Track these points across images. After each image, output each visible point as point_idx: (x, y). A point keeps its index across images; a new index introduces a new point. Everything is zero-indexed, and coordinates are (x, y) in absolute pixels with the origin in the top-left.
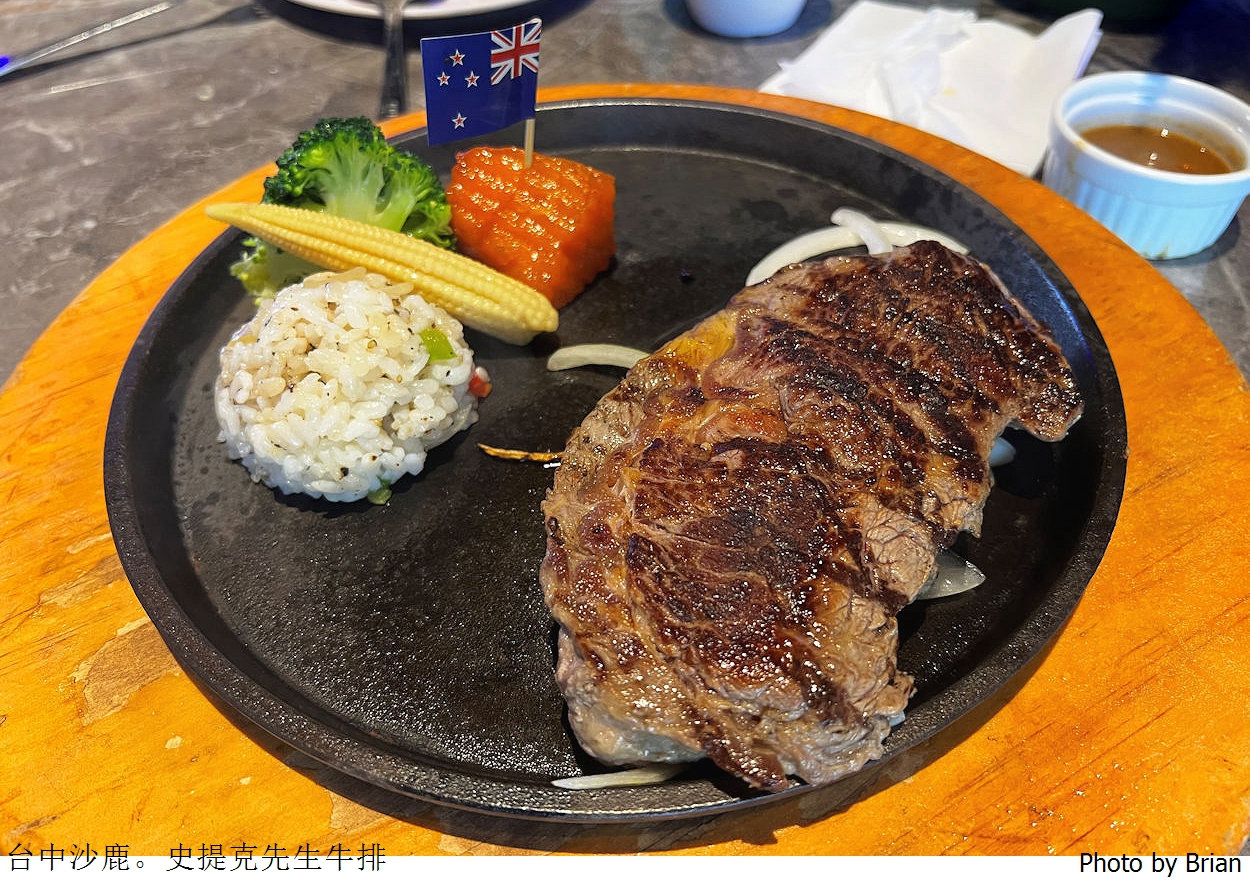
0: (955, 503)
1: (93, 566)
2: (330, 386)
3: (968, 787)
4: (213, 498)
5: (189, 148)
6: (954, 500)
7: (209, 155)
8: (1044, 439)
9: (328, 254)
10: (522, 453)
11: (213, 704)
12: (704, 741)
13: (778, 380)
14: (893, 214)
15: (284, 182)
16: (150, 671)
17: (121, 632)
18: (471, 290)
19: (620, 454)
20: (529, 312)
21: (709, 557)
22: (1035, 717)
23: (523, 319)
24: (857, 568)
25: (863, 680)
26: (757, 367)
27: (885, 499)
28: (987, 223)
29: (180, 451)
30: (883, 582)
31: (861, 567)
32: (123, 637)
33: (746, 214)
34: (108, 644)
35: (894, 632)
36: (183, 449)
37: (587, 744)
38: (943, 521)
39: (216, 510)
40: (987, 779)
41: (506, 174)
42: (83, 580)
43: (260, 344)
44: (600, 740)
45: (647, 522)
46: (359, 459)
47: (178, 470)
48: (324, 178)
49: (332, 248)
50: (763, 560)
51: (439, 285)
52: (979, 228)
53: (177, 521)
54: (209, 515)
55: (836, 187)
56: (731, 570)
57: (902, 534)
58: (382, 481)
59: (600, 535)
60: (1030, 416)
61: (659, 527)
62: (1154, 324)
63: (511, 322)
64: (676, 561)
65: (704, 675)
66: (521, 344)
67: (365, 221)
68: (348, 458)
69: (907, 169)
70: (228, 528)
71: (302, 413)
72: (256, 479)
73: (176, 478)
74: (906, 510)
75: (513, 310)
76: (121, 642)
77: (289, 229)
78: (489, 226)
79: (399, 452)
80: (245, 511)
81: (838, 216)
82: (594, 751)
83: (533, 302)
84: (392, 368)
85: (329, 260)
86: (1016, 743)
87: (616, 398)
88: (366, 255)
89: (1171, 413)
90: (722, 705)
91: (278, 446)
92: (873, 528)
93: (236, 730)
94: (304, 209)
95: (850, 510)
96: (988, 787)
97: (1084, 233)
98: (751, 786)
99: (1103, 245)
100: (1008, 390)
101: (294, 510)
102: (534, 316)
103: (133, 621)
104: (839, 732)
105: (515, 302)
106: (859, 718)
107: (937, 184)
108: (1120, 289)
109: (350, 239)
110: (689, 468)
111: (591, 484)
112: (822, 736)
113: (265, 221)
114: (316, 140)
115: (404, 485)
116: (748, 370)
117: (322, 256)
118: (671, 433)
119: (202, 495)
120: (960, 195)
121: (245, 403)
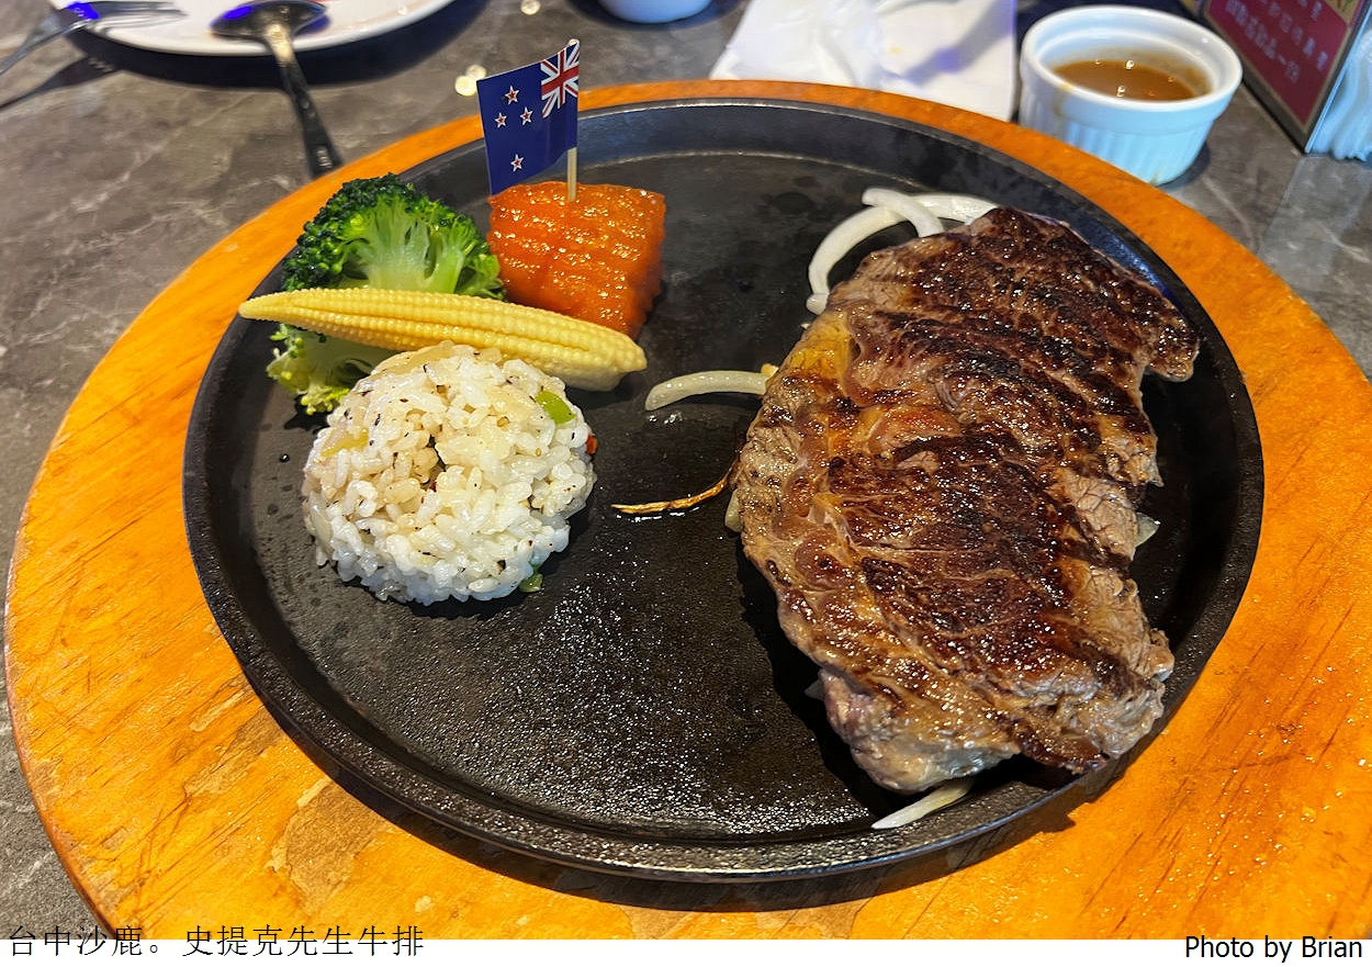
0: (1135, 458)
1: (232, 739)
2: (475, 475)
3: (1218, 723)
4: (341, 630)
5: (85, 239)
6: (1133, 455)
7: (111, 244)
8: (1178, 380)
9: (394, 333)
10: (662, 504)
11: (447, 851)
12: (1019, 741)
13: (929, 373)
14: (917, 186)
15: (316, 262)
16: (356, 836)
17: (302, 802)
18: (557, 343)
19: (798, 482)
20: (620, 354)
21: (953, 564)
22: (1246, 643)
23: (615, 363)
24: (1084, 541)
25: (1133, 645)
26: (900, 364)
27: (1077, 468)
28: (1022, 179)
29: (277, 586)
30: (1107, 548)
31: (1087, 539)
32: (307, 807)
33: (774, 210)
34: (293, 820)
35: (1135, 593)
36: (278, 583)
37: (890, 778)
38: (1130, 478)
39: (349, 643)
40: (1231, 711)
41: (549, 211)
42: (226, 757)
43: (376, 447)
44: (910, 770)
45: (869, 543)
46: (516, 548)
47: (283, 608)
48: (363, 250)
49: (400, 326)
50: (1004, 553)
51: (525, 345)
52: (1013, 185)
53: (314, 665)
54: (345, 649)
55: (849, 167)
56: (980, 571)
57: (1103, 499)
58: (533, 566)
59: (827, 566)
60: (1159, 360)
61: (884, 545)
62: (1193, 252)
63: (602, 368)
64: (921, 576)
65: (995, 679)
66: (609, 389)
67: (414, 289)
68: (505, 550)
69: (924, 138)
70: (374, 658)
71: (447, 511)
72: (382, 596)
73: (288, 618)
74: (1099, 476)
75: (604, 356)
76: (307, 814)
77: (345, 313)
78: (544, 270)
79: (549, 530)
80: (385, 636)
81: (868, 197)
82: (898, 783)
83: (620, 342)
84: (527, 442)
85: (396, 338)
86: (1241, 672)
87: (765, 425)
88: (438, 326)
89: (1242, 332)
90: (1022, 703)
91: (428, 554)
92: (1080, 499)
93: (485, 871)
94: (344, 288)
95: (1054, 487)
96: (1235, 718)
97: (1097, 174)
98: (1074, 773)
99: (1118, 182)
100: (1134, 341)
101: (441, 620)
102: (625, 358)
103: (310, 787)
104: (1130, 700)
105: (605, 347)
106: (1141, 683)
107: (959, 149)
108: (1151, 223)
109: (418, 313)
110: (888, 479)
111: (782, 520)
112: (1121, 707)
113: (315, 309)
114: (353, 209)
115: (551, 566)
116: (891, 369)
117: (387, 336)
118: (846, 449)
119: (327, 629)
120: (985, 158)
121: (374, 516)
